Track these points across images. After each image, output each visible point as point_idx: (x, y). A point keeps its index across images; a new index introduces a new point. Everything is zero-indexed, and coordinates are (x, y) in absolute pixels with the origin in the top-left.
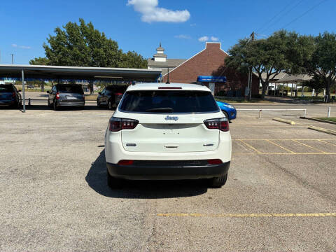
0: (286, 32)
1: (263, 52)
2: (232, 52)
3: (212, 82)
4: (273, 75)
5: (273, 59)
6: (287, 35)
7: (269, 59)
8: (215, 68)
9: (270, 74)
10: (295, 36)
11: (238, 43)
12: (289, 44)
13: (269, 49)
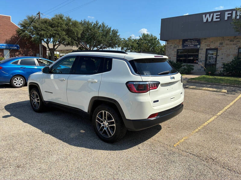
0: (63, 16)
1: (50, 28)
2: (23, 26)
3: (6, 49)
4: (57, 46)
5: (58, 34)
6: (64, 18)
7: (55, 34)
8: (8, 37)
9: (56, 45)
10: (70, 20)
11: (26, 18)
12: (67, 25)
13: (55, 27)
